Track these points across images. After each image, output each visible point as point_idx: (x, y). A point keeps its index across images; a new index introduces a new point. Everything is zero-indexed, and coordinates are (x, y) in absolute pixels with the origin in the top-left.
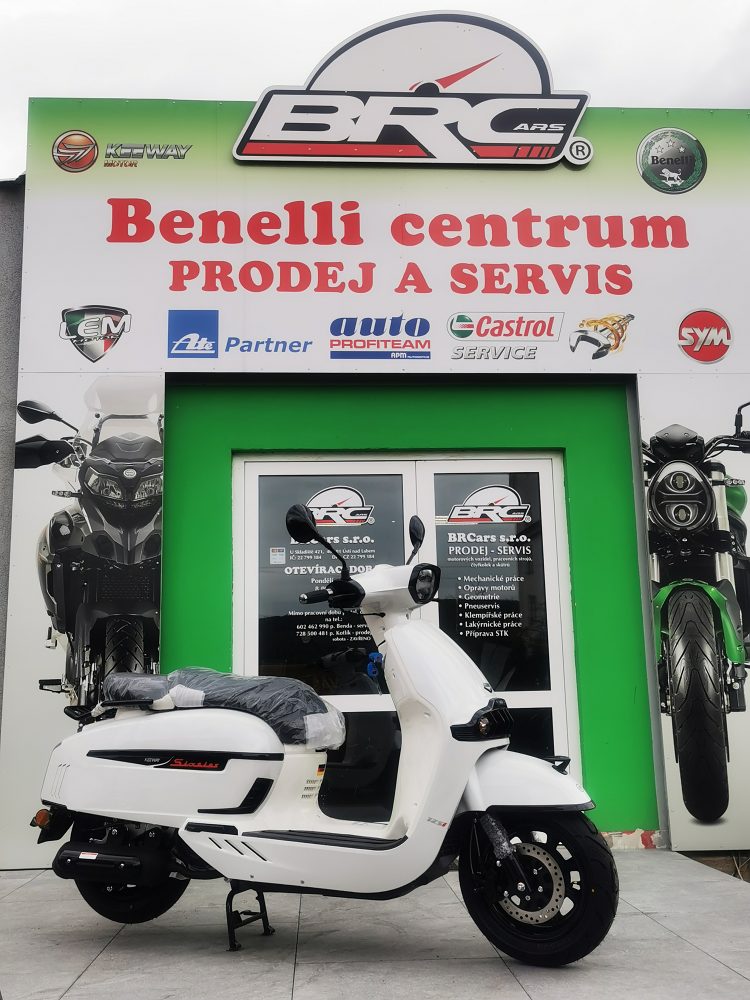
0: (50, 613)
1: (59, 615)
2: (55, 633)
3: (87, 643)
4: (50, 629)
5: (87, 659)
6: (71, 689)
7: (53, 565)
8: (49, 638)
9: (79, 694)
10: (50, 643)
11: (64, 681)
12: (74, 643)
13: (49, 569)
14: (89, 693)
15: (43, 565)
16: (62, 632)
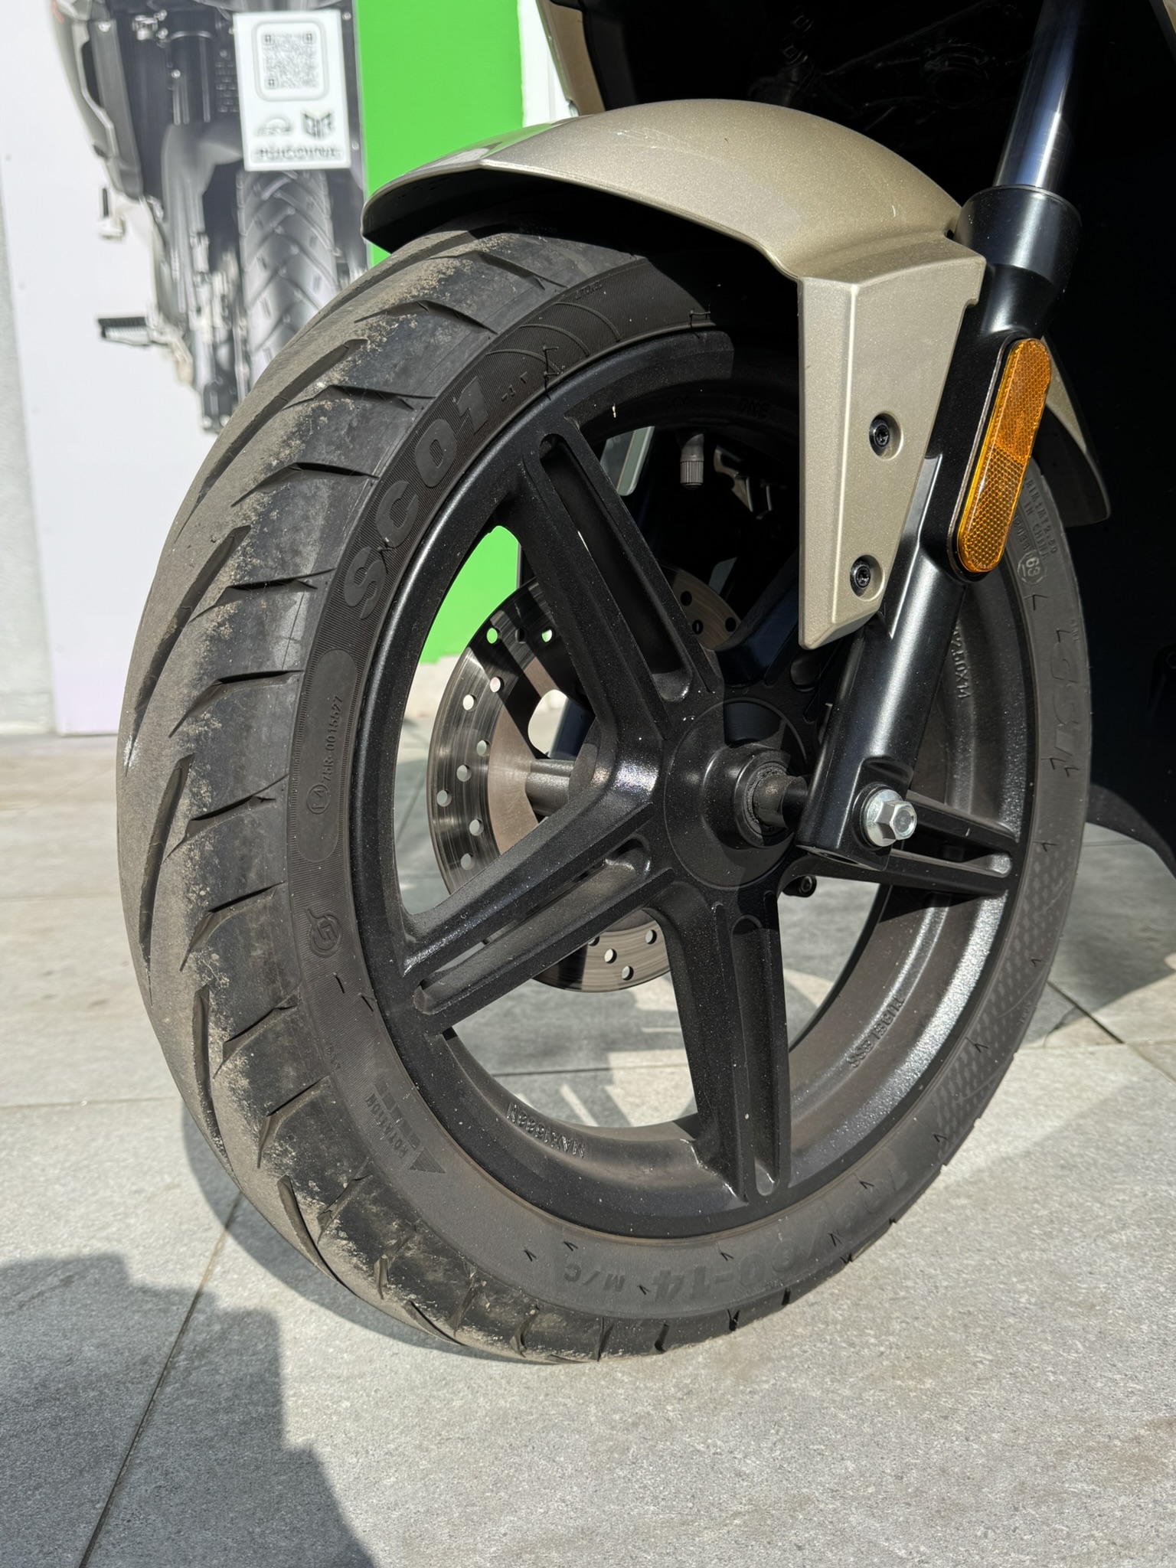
0: (100, 152)
1: (122, 156)
2: (118, 200)
3: (198, 223)
4: (105, 192)
5: (202, 263)
6: (172, 336)
7: (91, 24)
8: (106, 212)
9: (191, 349)
10: (109, 226)
11: (154, 319)
12: (166, 226)
13: (81, 36)
14: (215, 347)
15: (66, 25)
16: (133, 197)
